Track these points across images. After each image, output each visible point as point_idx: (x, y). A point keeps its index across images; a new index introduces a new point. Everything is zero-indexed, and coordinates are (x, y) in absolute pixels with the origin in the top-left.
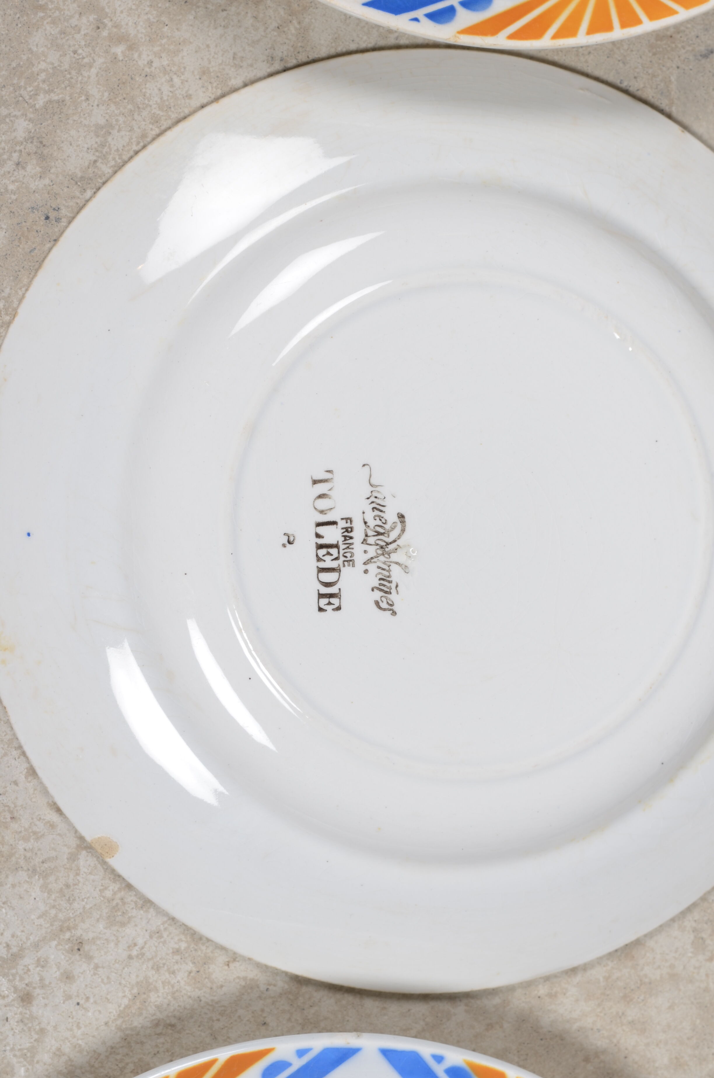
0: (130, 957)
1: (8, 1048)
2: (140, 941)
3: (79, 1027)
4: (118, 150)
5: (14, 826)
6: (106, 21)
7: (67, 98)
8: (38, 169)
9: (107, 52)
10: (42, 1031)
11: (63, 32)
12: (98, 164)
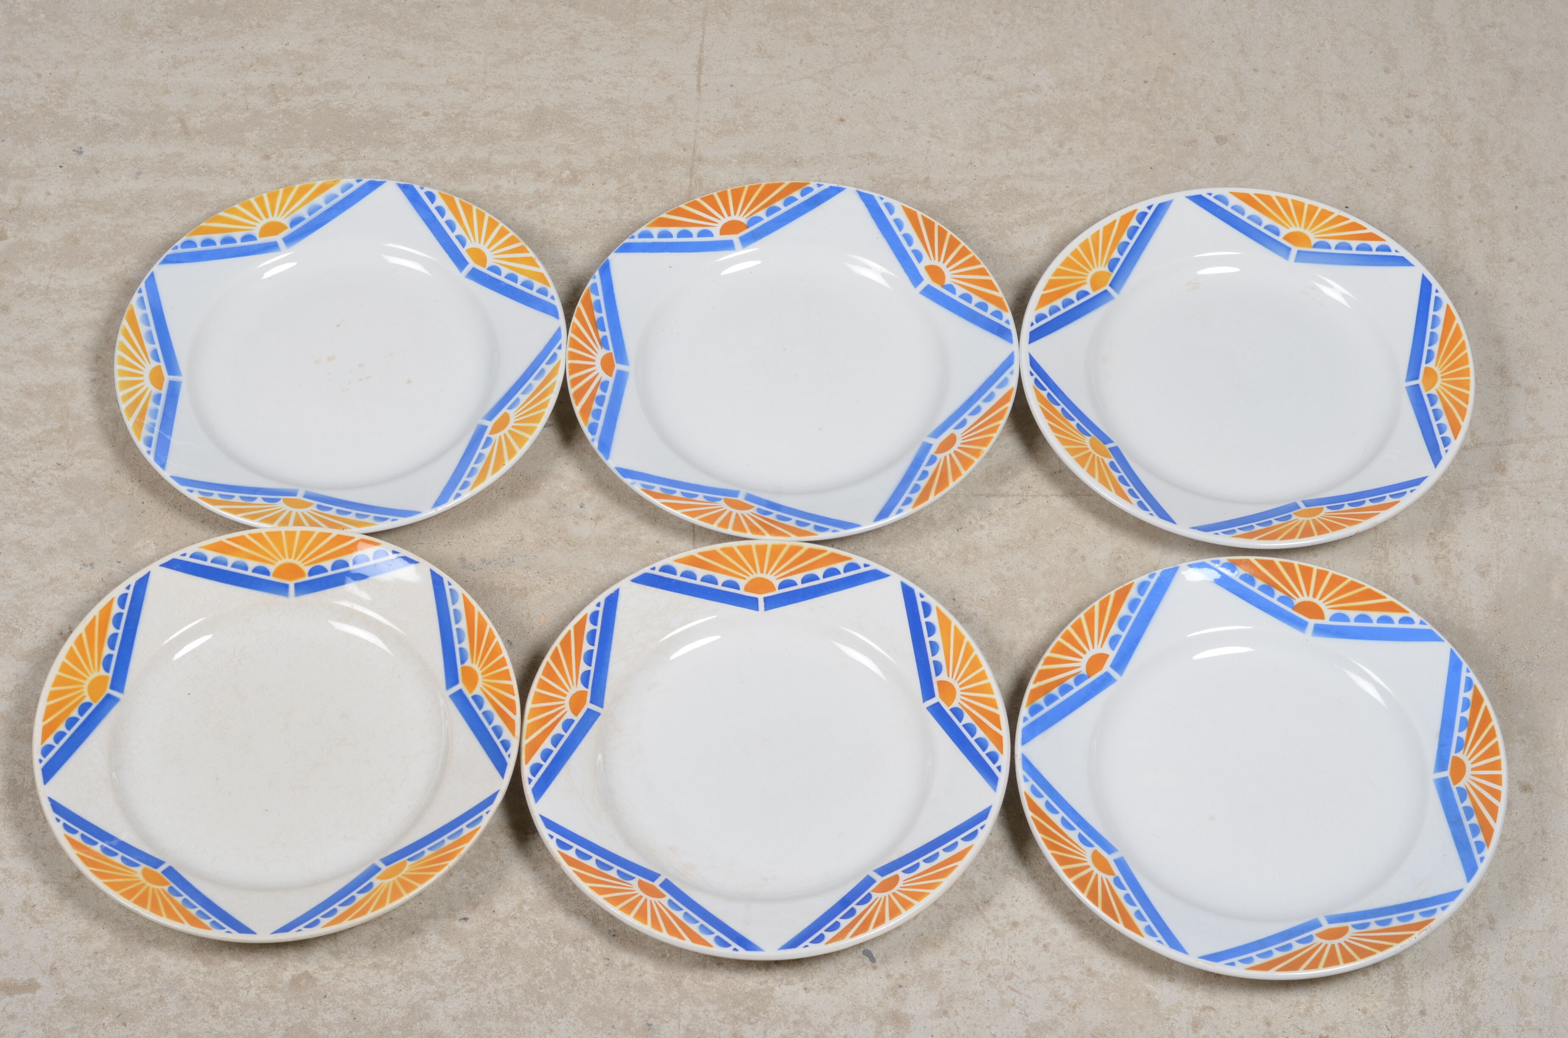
0: (990, 878)
1: (1041, 931)
2: (982, 874)
3: (1029, 900)
4: (578, 906)
5: (926, 934)
6: (512, 915)
7: (552, 930)
8: (589, 941)
9: (527, 913)
10: (1031, 916)
11: (519, 934)
12: (585, 914)
